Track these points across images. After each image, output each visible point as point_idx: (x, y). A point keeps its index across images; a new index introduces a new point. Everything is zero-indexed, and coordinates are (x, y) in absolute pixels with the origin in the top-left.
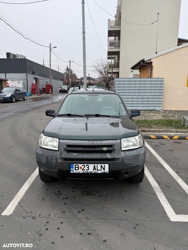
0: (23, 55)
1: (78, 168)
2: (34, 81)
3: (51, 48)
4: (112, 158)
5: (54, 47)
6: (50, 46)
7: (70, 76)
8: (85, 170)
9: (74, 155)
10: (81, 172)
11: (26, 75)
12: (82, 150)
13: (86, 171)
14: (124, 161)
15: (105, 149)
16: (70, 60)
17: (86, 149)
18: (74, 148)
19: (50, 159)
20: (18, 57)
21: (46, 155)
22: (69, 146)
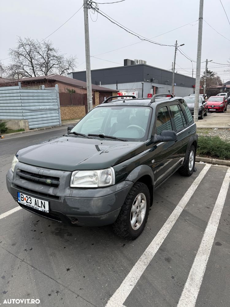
0: (143, 60)
1: (23, 198)
2: (151, 90)
3: (177, 47)
4: (54, 195)
5: (181, 45)
6: (176, 45)
7: (205, 81)
9: (22, 183)
10: (26, 204)
11: (142, 84)
13: (29, 204)
14: (67, 202)
15: (49, 181)
16: (207, 60)
20: (137, 62)
22: (22, 171)
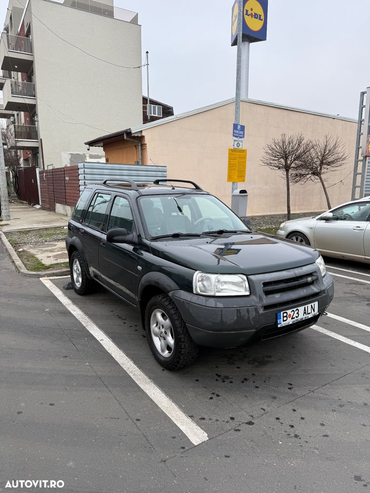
1: (286, 316)
4: (319, 291)
8: (294, 318)
9: (278, 298)
10: (291, 323)
12: (285, 287)
13: (296, 319)
15: (310, 279)
17: (290, 284)
18: (274, 286)
19: (244, 312)
21: (235, 306)
22: (266, 284)
